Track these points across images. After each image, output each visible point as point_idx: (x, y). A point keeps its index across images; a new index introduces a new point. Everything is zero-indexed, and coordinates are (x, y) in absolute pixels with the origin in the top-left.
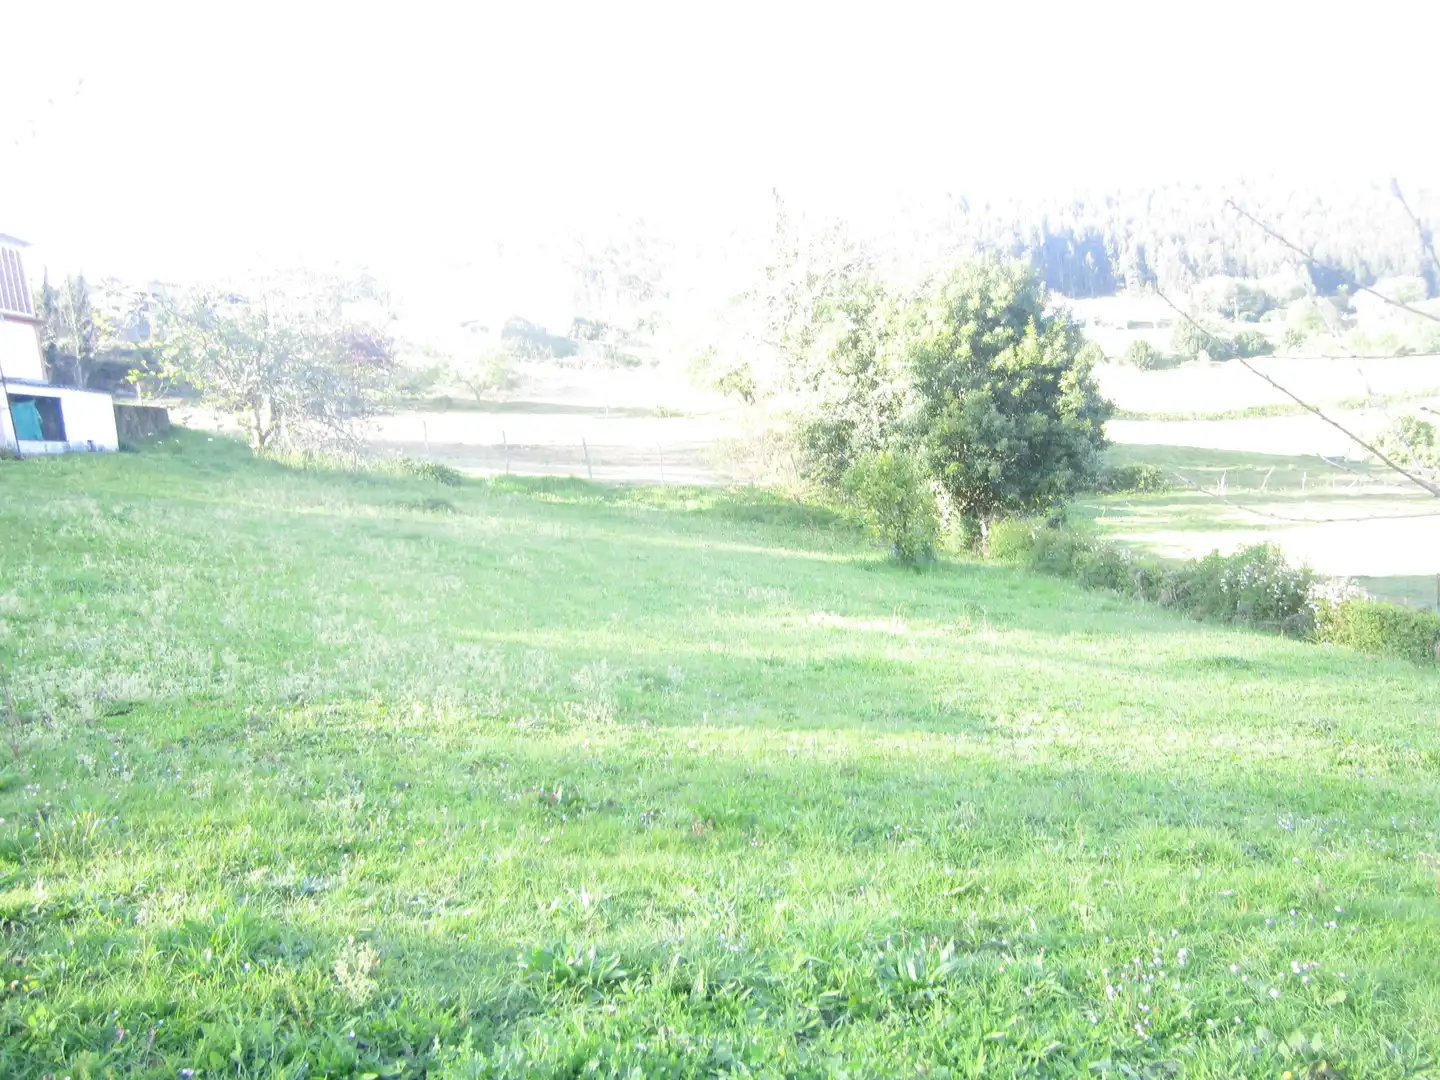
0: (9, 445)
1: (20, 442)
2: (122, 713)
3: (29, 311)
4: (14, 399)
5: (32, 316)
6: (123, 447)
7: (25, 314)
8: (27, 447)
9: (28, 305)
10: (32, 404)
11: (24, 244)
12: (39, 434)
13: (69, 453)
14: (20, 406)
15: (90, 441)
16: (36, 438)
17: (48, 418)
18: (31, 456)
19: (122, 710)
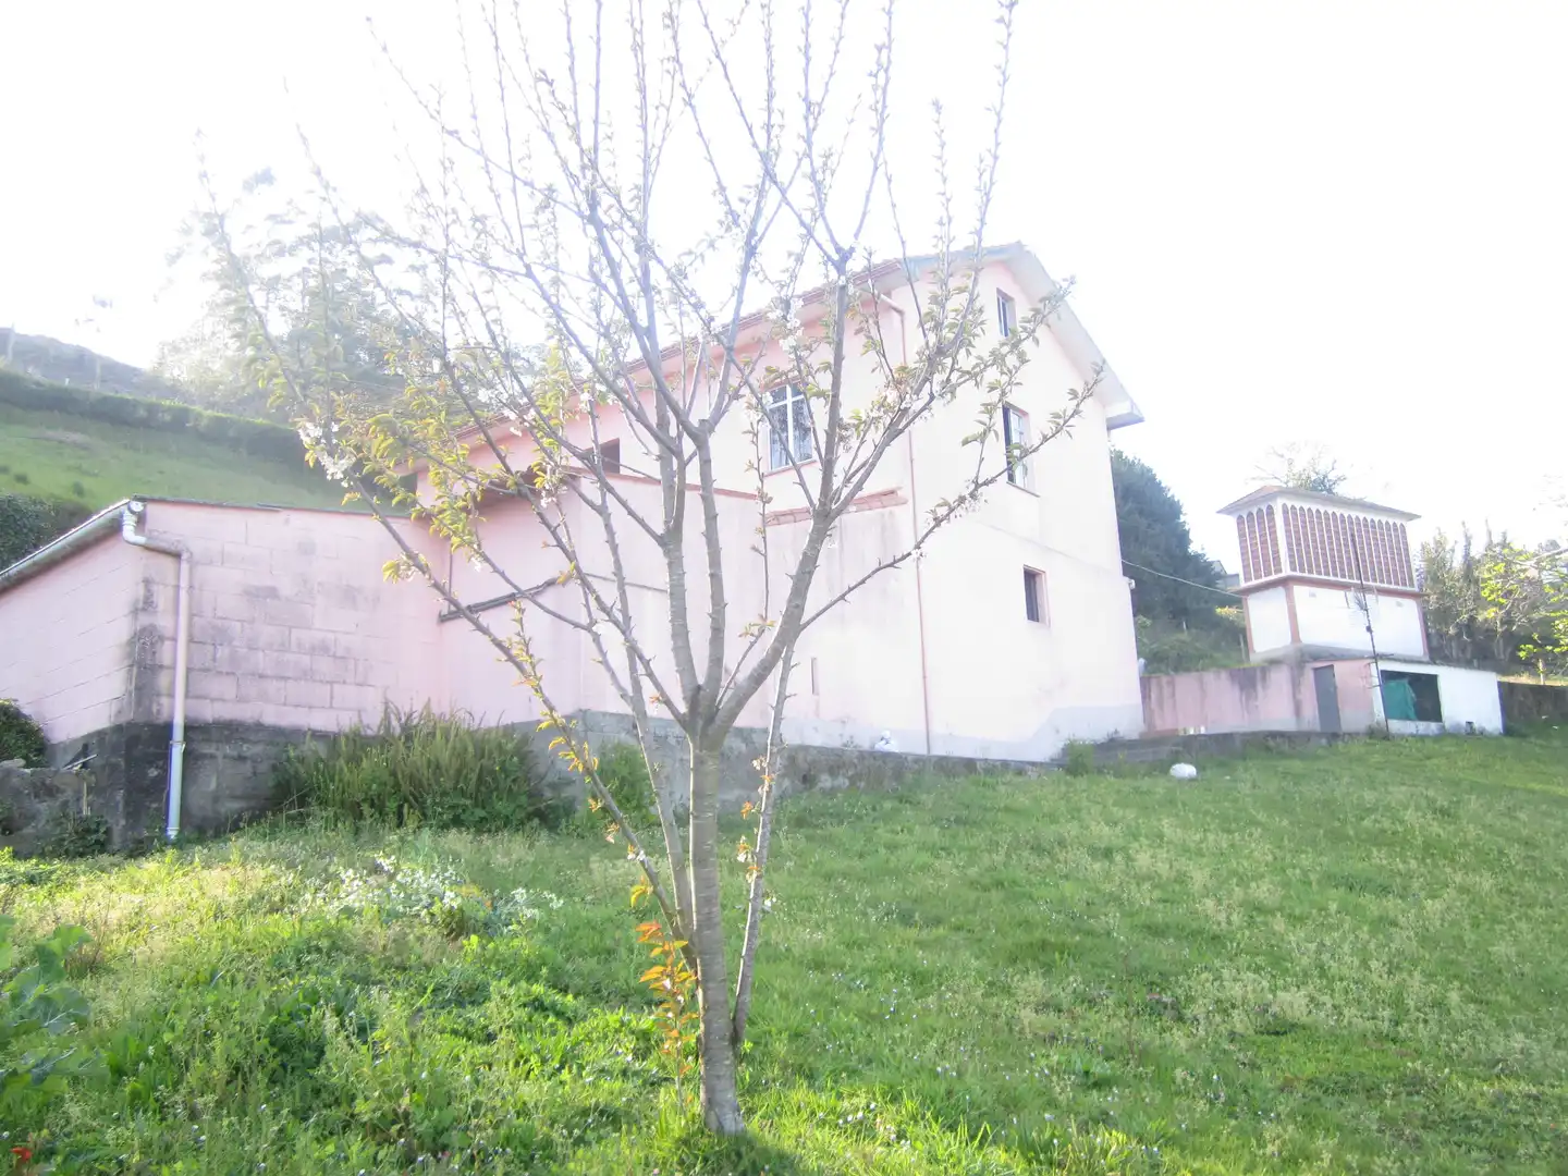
0: (1378, 723)
1: (1390, 721)
2: (1277, 1033)
3: (1412, 585)
4: (1388, 676)
5: (1416, 589)
6: (1508, 731)
7: (1408, 589)
8: (1396, 726)
9: (1411, 579)
10: (1405, 681)
11: (1411, 517)
12: (1412, 713)
13: (1444, 735)
14: (1393, 684)
15: (1470, 723)
16: (1408, 718)
17: (1422, 696)
18: (1402, 736)
19: (1279, 1029)
